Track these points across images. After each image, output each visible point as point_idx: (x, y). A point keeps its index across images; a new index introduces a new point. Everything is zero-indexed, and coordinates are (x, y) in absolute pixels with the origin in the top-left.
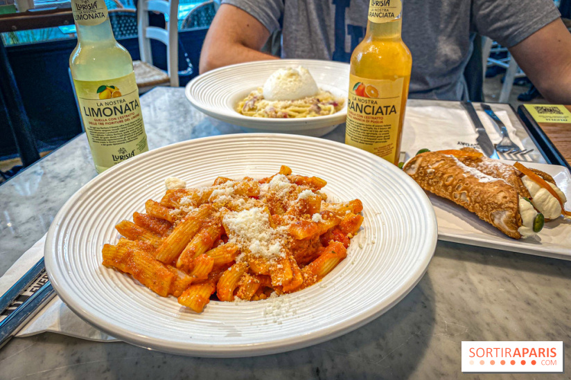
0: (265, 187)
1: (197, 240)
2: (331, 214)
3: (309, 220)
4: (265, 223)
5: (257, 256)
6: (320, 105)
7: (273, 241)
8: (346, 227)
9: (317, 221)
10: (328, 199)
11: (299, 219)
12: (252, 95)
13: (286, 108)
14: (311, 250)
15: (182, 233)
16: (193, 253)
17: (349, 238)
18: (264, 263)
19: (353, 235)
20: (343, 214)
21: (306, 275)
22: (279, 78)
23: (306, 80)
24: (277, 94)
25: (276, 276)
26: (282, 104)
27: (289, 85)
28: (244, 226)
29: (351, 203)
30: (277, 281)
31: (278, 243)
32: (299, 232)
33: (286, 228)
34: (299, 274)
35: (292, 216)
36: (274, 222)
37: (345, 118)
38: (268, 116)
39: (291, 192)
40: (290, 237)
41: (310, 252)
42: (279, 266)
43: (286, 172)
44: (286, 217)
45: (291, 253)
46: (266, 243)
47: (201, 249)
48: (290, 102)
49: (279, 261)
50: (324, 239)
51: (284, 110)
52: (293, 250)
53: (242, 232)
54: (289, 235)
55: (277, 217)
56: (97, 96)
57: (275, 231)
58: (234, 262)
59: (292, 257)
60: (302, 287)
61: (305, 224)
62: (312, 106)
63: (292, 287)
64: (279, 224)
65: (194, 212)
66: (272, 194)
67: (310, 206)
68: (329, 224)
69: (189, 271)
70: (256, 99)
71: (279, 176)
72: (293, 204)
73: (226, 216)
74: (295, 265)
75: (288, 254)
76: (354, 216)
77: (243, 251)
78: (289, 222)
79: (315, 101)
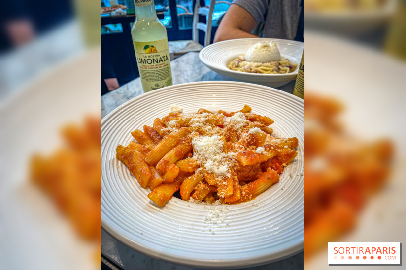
0: (228, 119)
1: (172, 153)
2: (272, 148)
3: (253, 151)
4: (220, 148)
5: (209, 172)
6: (280, 67)
7: (223, 163)
8: (282, 158)
9: (259, 153)
10: (273, 133)
11: (246, 149)
12: (238, 58)
13: (258, 67)
14: (252, 173)
15: (164, 146)
16: (166, 163)
17: (283, 167)
18: (214, 178)
19: (287, 165)
20: (282, 148)
21: (244, 193)
22: (256, 48)
23: (273, 50)
24: (253, 58)
25: (221, 190)
26: (256, 64)
27: (262, 53)
28: (204, 148)
29: (290, 139)
30: (222, 193)
31: (226, 166)
32: (244, 160)
33: (235, 154)
34: (239, 191)
35: (241, 146)
36: (227, 148)
37: (296, 76)
38: (246, 71)
39: (245, 127)
40: (237, 162)
41: (250, 174)
42: (224, 183)
43: (247, 110)
44: (237, 145)
45: (236, 174)
46: (217, 164)
47: (174, 159)
48: (261, 64)
49: (225, 179)
50: (264, 167)
51: (256, 69)
52: (238, 171)
53: (202, 153)
54: (236, 160)
55: (231, 144)
56: (144, 51)
57: (226, 156)
58: (194, 173)
59: (236, 177)
60: (239, 202)
61: (249, 154)
62: (275, 67)
63: (231, 200)
64: (231, 150)
65: (176, 132)
66: (231, 126)
67: (257, 140)
68: (269, 155)
69: (162, 174)
70: (241, 61)
71: (239, 113)
72: (245, 136)
73: (194, 139)
74: (236, 184)
75: (233, 175)
76: (291, 151)
77: (201, 166)
78: (238, 150)
79: (278, 64)
